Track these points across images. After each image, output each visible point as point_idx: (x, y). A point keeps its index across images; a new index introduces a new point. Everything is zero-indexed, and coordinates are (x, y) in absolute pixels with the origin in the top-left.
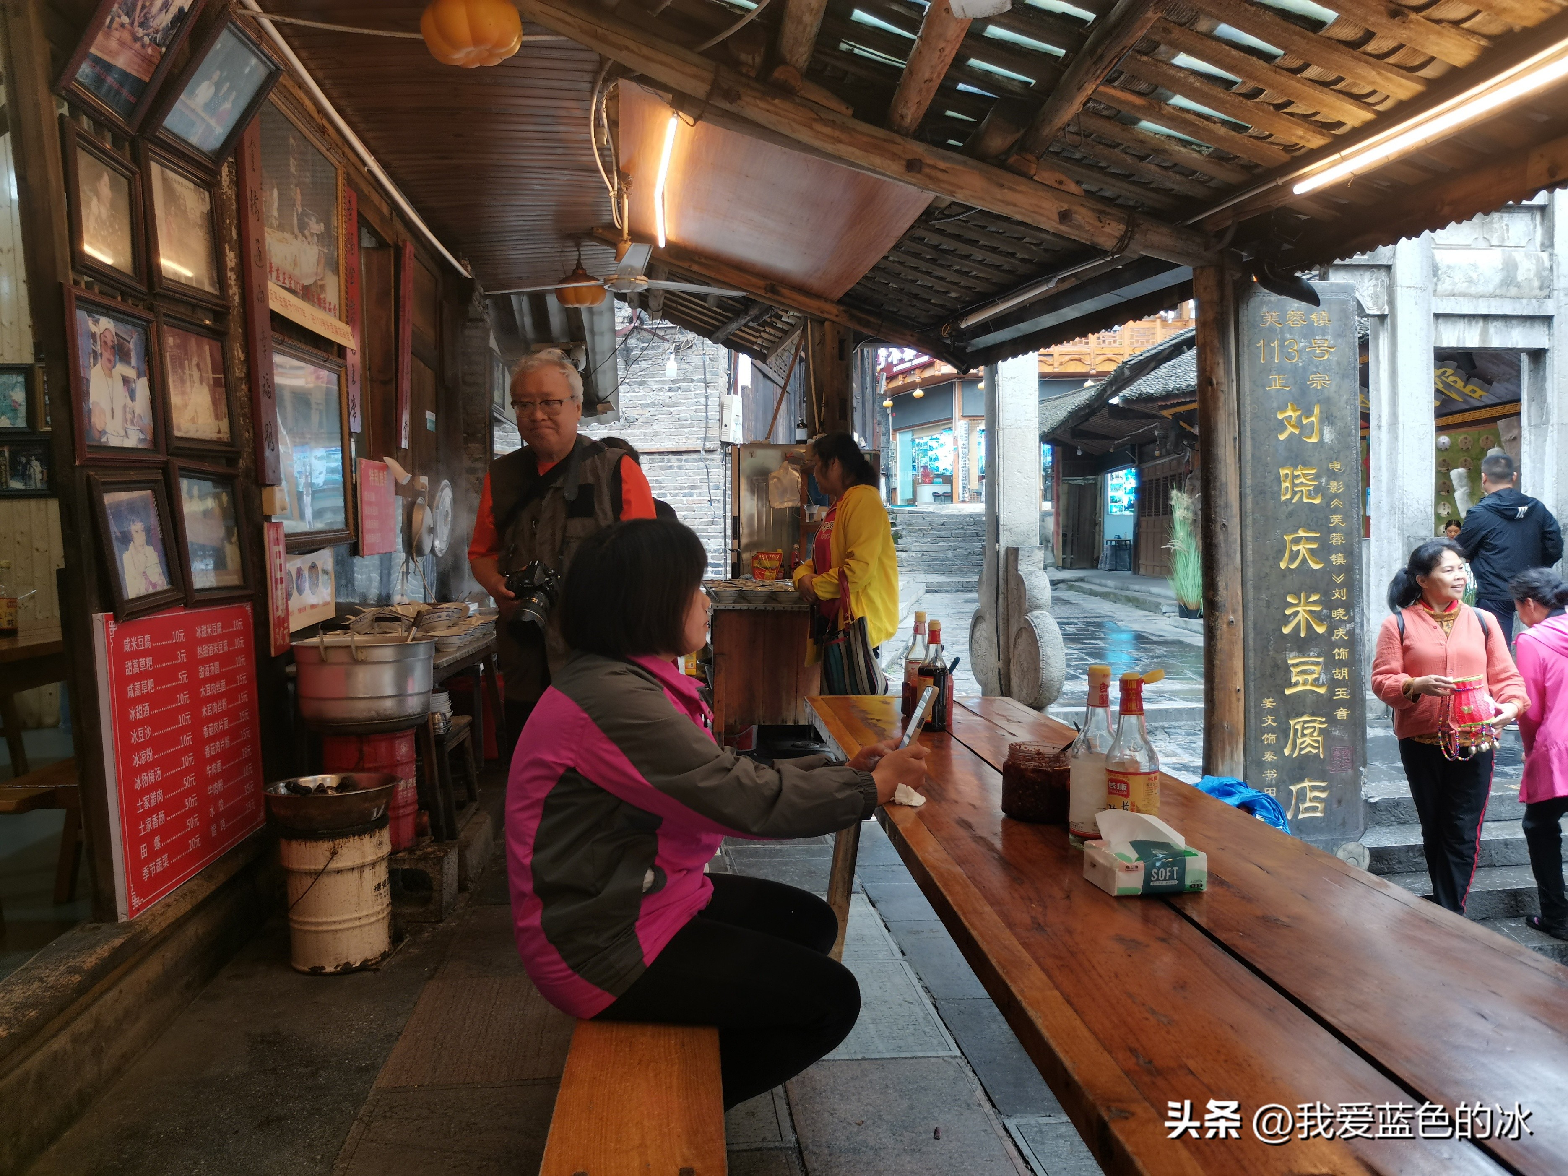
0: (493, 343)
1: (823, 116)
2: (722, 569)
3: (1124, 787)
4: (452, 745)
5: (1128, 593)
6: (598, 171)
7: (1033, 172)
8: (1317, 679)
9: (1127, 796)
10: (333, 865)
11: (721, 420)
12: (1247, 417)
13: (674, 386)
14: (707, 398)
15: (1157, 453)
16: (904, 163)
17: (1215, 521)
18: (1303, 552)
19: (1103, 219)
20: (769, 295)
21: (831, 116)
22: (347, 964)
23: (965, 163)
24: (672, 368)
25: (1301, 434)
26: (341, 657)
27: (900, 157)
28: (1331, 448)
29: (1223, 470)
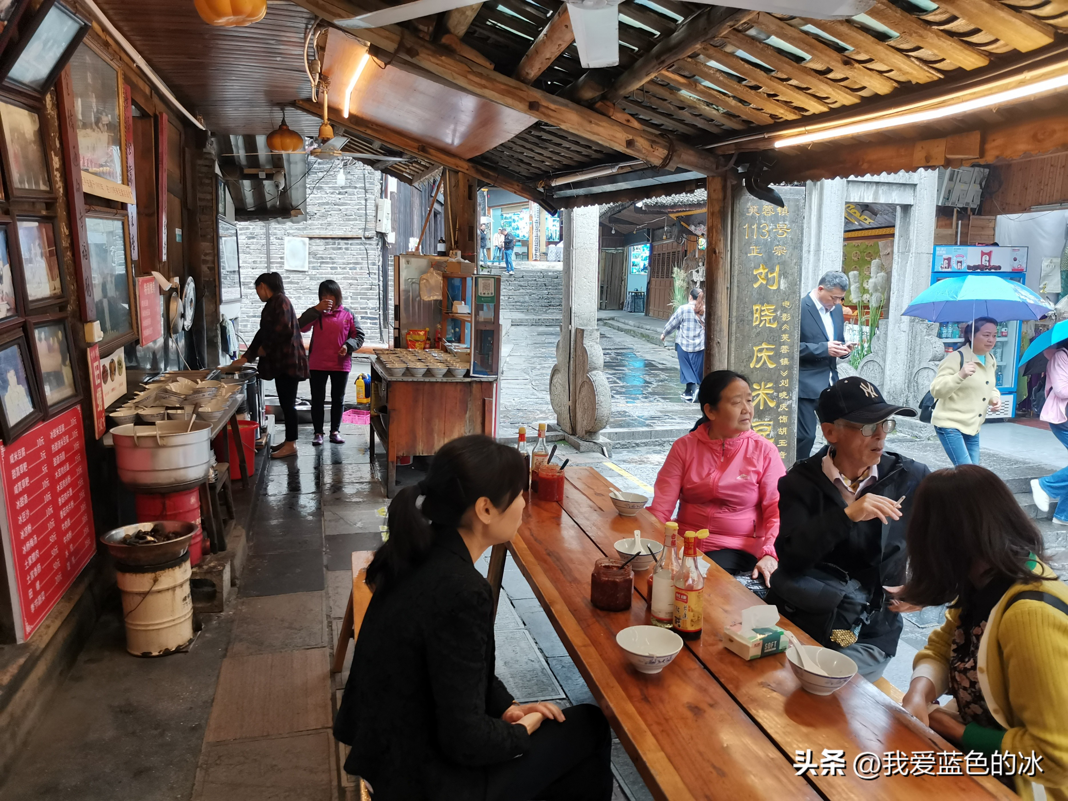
0: (217, 170)
1: (475, 70)
2: (378, 321)
3: (685, 597)
4: (219, 487)
5: (642, 331)
6: (305, 72)
7: (611, 114)
8: (768, 435)
9: (686, 602)
10: (156, 588)
11: (376, 216)
12: (736, 273)
13: (343, 190)
14: (366, 200)
15: (664, 237)
16: (528, 104)
17: (713, 340)
18: (765, 357)
19: (654, 147)
20: (421, 153)
21: (480, 70)
22: (167, 649)
23: (566, 106)
24: (341, 178)
25: (767, 284)
26: (150, 443)
27: (524, 99)
28: (785, 293)
29: (720, 308)
